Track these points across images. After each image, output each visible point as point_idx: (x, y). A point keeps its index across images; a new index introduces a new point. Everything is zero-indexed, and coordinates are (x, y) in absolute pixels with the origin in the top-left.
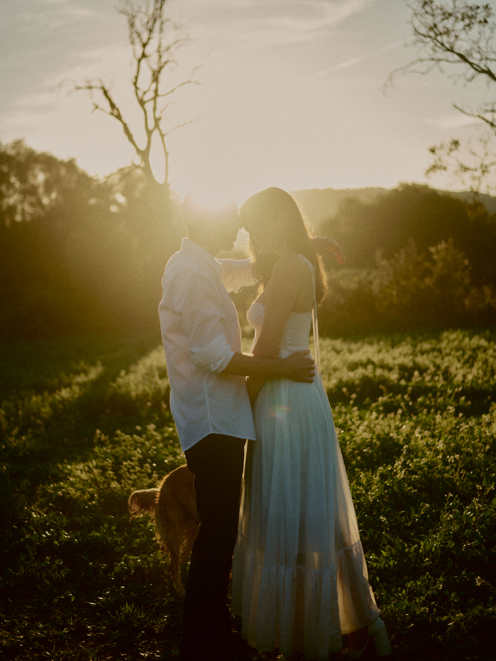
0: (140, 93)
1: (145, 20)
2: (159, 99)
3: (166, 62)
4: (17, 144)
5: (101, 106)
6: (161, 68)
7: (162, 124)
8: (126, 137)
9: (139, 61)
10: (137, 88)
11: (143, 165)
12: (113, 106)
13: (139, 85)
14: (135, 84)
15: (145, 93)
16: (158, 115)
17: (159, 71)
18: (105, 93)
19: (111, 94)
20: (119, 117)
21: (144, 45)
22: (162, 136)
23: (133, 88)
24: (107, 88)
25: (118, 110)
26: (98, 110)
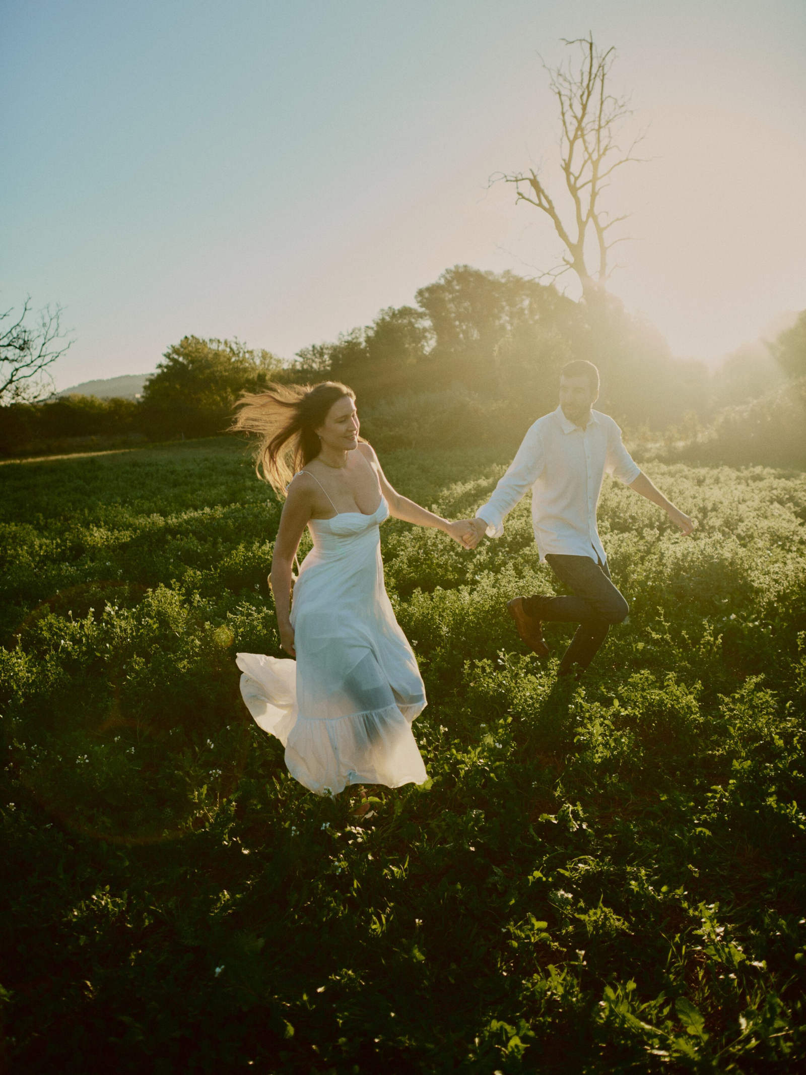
0: (572, 179)
1: (580, 92)
3: (607, 148)
5: (526, 196)
6: (600, 157)
8: (556, 233)
9: (572, 143)
10: (568, 175)
13: (572, 170)
14: (567, 168)
15: (576, 179)
16: (596, 210)
17: (598, 161)
18: (534, 183)
19: (540, 182)
20: (551, 211)
22: (600, 230)
23: (563, 174)
25: (549, 202)
26: (523, 200)
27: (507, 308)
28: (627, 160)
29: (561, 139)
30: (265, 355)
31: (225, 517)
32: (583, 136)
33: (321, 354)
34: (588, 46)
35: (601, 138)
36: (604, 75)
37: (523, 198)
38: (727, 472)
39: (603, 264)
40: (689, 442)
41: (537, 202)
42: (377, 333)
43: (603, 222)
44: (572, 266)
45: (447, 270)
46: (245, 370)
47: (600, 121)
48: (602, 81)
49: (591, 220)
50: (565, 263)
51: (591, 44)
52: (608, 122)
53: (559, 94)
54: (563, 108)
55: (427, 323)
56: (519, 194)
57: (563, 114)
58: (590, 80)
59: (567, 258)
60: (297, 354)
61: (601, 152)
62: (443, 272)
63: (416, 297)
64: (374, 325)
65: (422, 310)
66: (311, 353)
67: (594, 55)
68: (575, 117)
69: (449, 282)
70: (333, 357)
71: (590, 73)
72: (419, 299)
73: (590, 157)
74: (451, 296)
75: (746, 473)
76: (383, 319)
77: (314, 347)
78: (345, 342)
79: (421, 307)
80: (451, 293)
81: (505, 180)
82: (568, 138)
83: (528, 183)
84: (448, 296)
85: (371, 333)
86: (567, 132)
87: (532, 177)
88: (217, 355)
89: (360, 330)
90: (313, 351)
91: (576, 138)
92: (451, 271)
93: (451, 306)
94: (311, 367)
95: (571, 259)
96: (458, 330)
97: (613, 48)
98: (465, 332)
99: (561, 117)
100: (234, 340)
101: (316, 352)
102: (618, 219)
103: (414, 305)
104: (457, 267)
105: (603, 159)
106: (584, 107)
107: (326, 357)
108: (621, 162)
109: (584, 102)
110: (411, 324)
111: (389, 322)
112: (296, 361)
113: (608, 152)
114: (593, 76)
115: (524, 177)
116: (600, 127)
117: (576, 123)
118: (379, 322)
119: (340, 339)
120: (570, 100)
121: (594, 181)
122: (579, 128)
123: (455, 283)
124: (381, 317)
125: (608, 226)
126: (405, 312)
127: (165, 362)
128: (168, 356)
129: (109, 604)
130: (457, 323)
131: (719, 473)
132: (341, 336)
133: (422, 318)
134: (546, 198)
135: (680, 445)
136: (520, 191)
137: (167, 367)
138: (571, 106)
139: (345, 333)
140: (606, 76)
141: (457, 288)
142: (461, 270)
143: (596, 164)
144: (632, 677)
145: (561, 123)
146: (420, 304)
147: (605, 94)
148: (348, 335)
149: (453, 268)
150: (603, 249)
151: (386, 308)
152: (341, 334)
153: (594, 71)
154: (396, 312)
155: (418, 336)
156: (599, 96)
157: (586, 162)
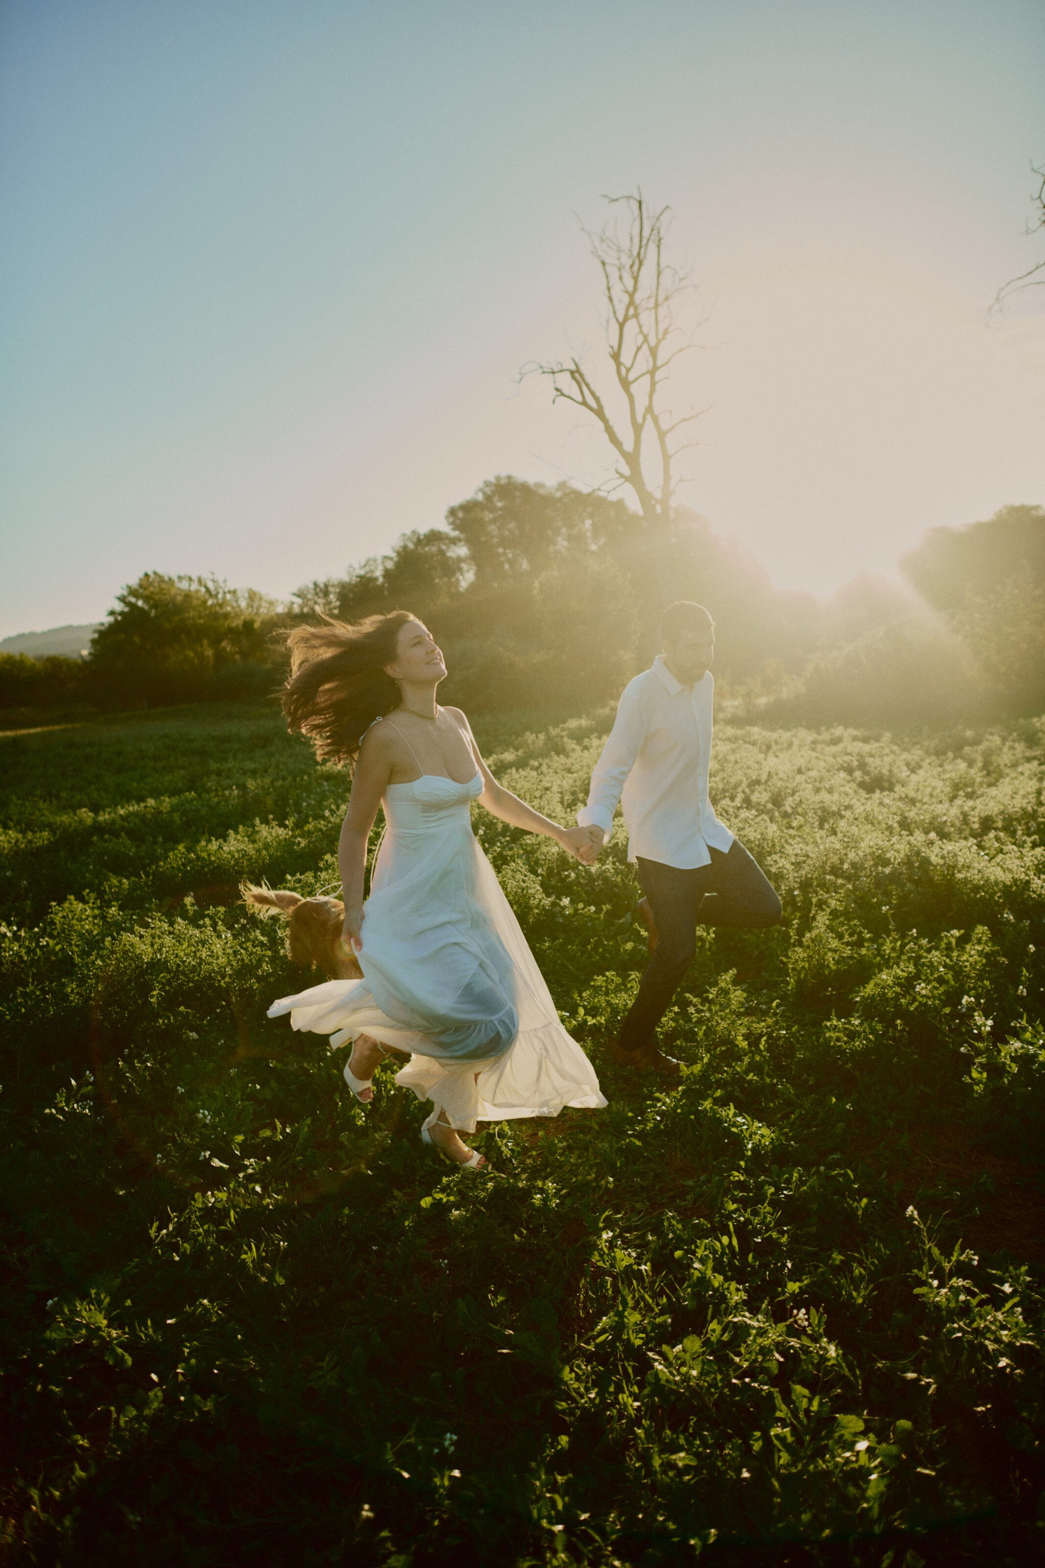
0: (623, 371)
1: (630, 262)
4: (562, 485)
5: (566, 393)
6: (659, 342)
8: (606, 437)
9: (622, 326)
10: (619, 364)
13: (623, 359)
14: (616, 356)
15: (628, 370)
17: (657, 346)
18: (576, 374)
20: (600, 412)
22: (662, 435)
23: (612, 364)
25: (597, 399)
26: (563, 397)
27: (564, 530)
28: (689, 346)
29: (608, 321)
30: (252, 596)
31: (173, 809)
32: (636, 315)
33: (326, 593)
34: (637, 205)
35: (660, 318)
36: (660, 240)
37: (563, 394)
38: (805, 735)
39: (667, 477)
40: (772, 699)
41: (580, 399)
42: (398, 565)
43: (664, 425)
44: (627, 479)
45: (485, 482)
46: (226, 616)
47: (657, 296)
48: (659, 247)
49: (649, 422)
50: (618, 476)
51: (640, 203)
52: (666, 299)
53: (603, 263)
54: (608, 282)
55: (462, 551)
56: (557, 390)
57: (609, 289)
58: (640, 247)
59: (620, 470)
60: (294, 594)
61: (660, 336)
62: (481, 485)
63: (447, 517)
64: (393, 555)
65: (456, 533)
66: (312, 592)
67: (645, 215)
68: (627, 292)
69: (488, 498)
70: (342, 596)
71: (641, 237)
72: (451, 520)
73: (646, 340)
74: (491, 516)
75: (826, 736)
76: (405, 547)
77: (315, 584)
78: (357, 577)
79: (454, 529)
80: (493, 510)
81: (540, 371)
82: (617, 320)
83: (568, 374)
84: (488, 516)
85: (390, 565)
86: (615, 312)
87: (574, 368)
88: (188, 596)
89: (375, 561)
90: (315, 589)
91: (626, 319)
92: (491, 483)
93: (492, 529)
94: (313, 610)
95: (626, 471)
96: (502, 559)
97: (667, 207)
98: (512, 563)
99: (606, 292)
100: (211, 576)
101: (318, 590)
102: (684, 420)
103: (444, 527)
104: (498, 478)
105: (663, 343)
106: (636, 279)
107: (332, 597)
108: (681, 350)
109: (635, 274)
110: (442, 553)
111: (412, 551)
112: (292, 603)
113: (668, 336)
114: (644, 241)
115: (565, 368)
116: (657, 305)
117: (626, 299)
118: (401, 550)
119: (349, 573)
120: (619, 270)
121: (652, 372)
122: (631, 303)
123: (496, 498)
124: (402, 544)
125: (673, 428)
126: (434, 537)
127: (119, 607)
128: (122, 599)
129: (4, 924)
130: (501, 550)
131: (793, 736)
132: (351, 570)
133: (455, 544)
134: (593, 394)
135: (762, 701)
136: (559, 386)
137: (122, 613)
138: (621, 278)
139: (356, 565)
140: (662, 241)
141: (499, 504)
142: (503, 482)
143: (653, 352)
144: (595, 980)
145: (607, 299)
146: (452, 527)
147: (663, 265)
148: (361, 568)
149: (493, 480)
150: (666, 458)
151: (408, 532)
152: (351, 566)
153: (646, 233)
154: (422, 537)
155: (450, 568)
156: (655, 268)
157: (639, 349)
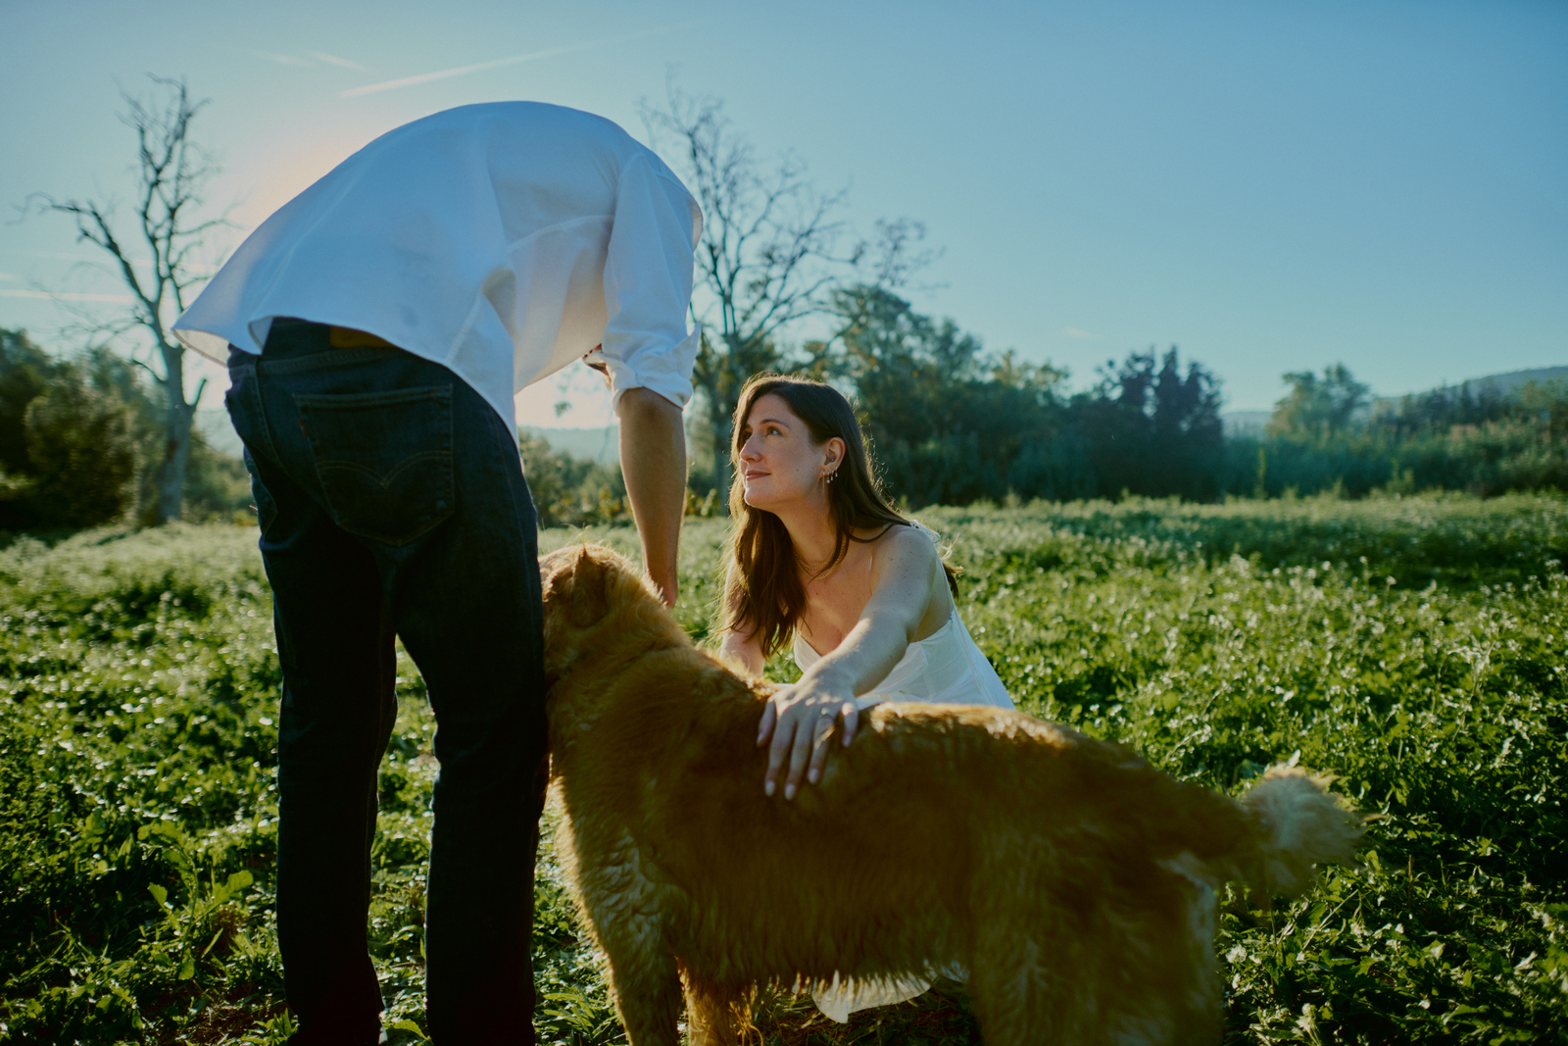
0: (151, 228)
1: (162, 133)
2: (174, 239)
3: (187, 197)
6: (179, 204)
7: (177, 273)
8: (125, 281)
9: (151, 187)
10: (146, 221)
11: (149, 319)
12: (109, 238)
13: (151, 213)
14: (145, 215)
15: (156, 228)
16: (173, 258)
17: (176, 209)
18: (99, 219)
19: (108, 221)
20: (117, 252)
21: (158, 171)
22: (178, 288)
24: (101, 212)
26: (89, 239)
34: (181, 92)
37: (89, 236)
44: (144, 323)
50: (136, 319)
51: (184, 90)
52: (189, 177)
56: (82, 230)
61: (181, 201)
87: (92, 211)
115: (83, 207)
136: (82, 226)
